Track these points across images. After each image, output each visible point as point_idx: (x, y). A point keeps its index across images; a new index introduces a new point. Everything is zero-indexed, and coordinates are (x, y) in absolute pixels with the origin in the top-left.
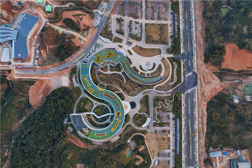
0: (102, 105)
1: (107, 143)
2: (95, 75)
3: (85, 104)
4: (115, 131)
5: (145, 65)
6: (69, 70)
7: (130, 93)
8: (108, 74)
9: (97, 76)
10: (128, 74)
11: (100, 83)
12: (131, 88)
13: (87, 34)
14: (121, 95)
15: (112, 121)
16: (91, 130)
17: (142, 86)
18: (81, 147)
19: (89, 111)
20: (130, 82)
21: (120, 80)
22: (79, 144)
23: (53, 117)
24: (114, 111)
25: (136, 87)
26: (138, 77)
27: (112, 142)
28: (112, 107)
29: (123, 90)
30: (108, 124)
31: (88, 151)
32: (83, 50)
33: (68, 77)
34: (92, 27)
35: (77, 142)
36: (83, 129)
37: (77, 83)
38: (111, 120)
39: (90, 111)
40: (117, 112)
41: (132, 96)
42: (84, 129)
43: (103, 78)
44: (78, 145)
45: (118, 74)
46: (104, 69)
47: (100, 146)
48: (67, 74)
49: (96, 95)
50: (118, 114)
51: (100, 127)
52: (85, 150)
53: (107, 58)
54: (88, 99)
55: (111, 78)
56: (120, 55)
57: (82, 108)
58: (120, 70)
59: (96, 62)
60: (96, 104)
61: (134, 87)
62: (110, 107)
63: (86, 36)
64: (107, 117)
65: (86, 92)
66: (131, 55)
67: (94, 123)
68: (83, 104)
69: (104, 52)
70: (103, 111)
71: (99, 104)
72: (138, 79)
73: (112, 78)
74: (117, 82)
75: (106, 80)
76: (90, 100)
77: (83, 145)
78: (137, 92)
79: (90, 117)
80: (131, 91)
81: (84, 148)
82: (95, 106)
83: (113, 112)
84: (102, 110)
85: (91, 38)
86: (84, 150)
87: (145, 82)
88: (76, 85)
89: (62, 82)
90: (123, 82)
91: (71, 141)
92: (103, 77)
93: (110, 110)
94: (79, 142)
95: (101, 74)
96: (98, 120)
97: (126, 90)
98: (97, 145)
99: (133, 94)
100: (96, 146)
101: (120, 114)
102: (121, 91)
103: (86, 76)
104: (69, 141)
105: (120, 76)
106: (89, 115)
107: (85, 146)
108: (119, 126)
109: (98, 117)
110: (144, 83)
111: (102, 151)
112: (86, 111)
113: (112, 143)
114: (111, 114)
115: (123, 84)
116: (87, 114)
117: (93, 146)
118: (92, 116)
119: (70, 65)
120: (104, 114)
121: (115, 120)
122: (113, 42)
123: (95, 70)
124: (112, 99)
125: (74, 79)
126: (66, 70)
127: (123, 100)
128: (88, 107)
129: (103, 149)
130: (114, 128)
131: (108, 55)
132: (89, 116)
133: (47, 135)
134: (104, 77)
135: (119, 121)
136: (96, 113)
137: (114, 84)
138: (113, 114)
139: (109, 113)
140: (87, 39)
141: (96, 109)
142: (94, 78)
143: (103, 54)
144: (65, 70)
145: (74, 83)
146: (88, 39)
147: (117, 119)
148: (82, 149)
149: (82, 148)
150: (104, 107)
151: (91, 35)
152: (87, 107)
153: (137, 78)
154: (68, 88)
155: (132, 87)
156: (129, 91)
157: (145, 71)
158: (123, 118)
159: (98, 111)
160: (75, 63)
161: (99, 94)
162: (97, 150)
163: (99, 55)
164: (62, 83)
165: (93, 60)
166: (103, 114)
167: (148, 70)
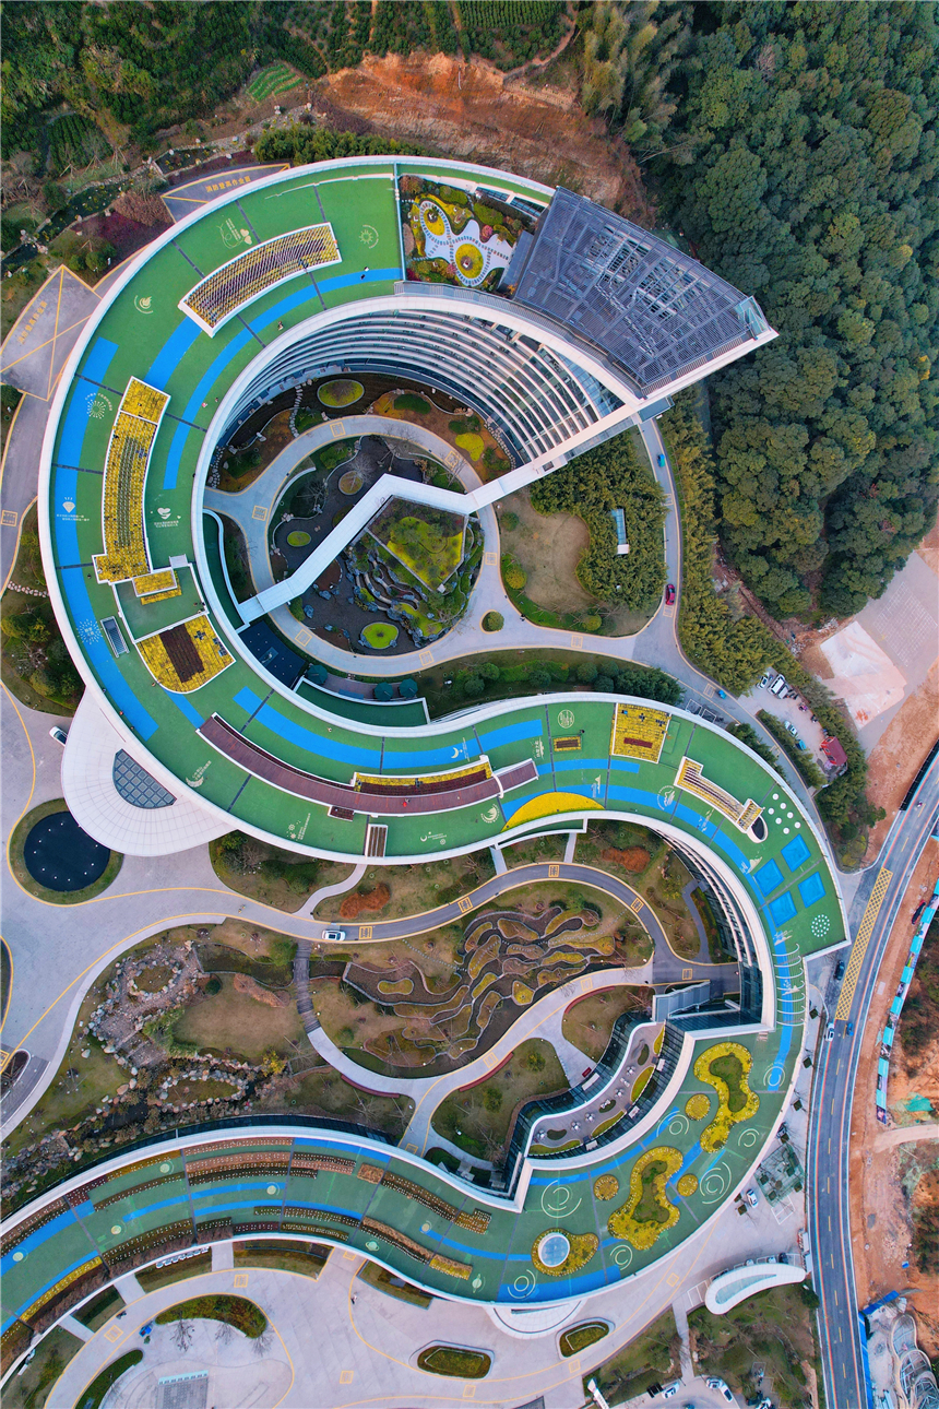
0: (424, 642)
1: (119, 240)
2: (657, 904)
3: (594, 563)
4: (95, 405)
5: (203, 1383)
6: (883, 788)
7: (194, 970)
8: (538, 997)
9: (637, 904)
10: (341, 1159)
11: (569, 859)
12: (210, 1025)
13: (904, 1190)
14: (278, 884)
15: (208, 521)
16: (411, 276)
17: (89, 1134)
18: (392, 61)
19: (515, 506)
20: (261, 1079)
21: (389, 1024)
22: (423, 84)
23: (832, 259)
24: (259, 656)
25: (158, 1072)
26: (204, 1203)
27: (61, 272)
28: (305, 692)
29: (290, 946)
30: (234, 471)
31: (279, 46)
32: (869, 1043)
33: (860, 725)
34: (899, 1286)
35: (457, 106)
36: (507, 250)
37: (764, 718)
38: (226, 540)
39: (506, 514)
40: (215, 665)
41: (139, 952)
42: (498, 254)
43: (574, 925)
44: (440, 64)
45: (442, 1068)
46: (611, 1009)
47: (174, 163)
48: (883, 740)
49: (566, 722)
50: (183, 654)
51: (311, 390)
52: (320, 46)
53: (658, 1154)
54: (597, 622)
55: (490, 979)
56: (544, 1276)
57: (607, 495)
58: (447, 1118)
59: (734, 1040)
60: (491, 623)
61: (184, 1065)
62: (323, 673)
63: (903, 1175)
64: (296, 539)
65: (659, 687)
66: (427, 1341)
67: (399, 403)
68: (623, 549)
69: (715, 1183)
70: (372, 589)
71: (463, 642)
72: (195, 1180)
73: (484, 985)
74: (404, 988)
75: (531, 926)
76: (571, 622)
77: (383, 95)
78: (112, 1027)
79: (474, 444)
80: (190, 1003)
81: (356, 63)
82: (489, 592)
83: (262, 636)
84: (396, 594)
85: (859, 1190)
86: (335, 42)
87: (85, 1209)
88: (767, 698)
89: (883, 645)
90: (343, 1035)
91: (535, 80)
92: (579, 934)
93: (302, 637)
94: (441, 114)
95: (605, 949)
96: (382, 457)
97: (261, 972)
98: (223, 164)
99: (149, 981)
100: (227, 145)
101: (154, 662)
102: (304, 923)
103: (752, 851)
104: (550, 78)
105: (410, 1060)
106: (493, 467)
107: (354, 87)
108: (88, 503)
109: (390, 486)
110: (98, 1195)
111: (126, 107)
112: (546, 493)
113: (59, 256)
114: (273, 598)
115: (331, 999)
116: (520, 462)
117: (257, 130)
118: (467, 474)
119: (900, 839)
120: (343, 556)
121: (179, 562)
122: (668, 1316)
123: (683, 946)
124: (367, 788)
125: (809, 734)
126: (906, 777)
127: (216, 844)
128: (548, 541)
129: (117, 133)
130: (133, 448)
131: (660, 1182)
132: (489, 453)
133: (800, 33)
134: (566, 938)
135: (115, 570)
136: (446, 522)
137: (431, 940)
138: (249, 611)
139: (296, 606)
140: (883, 1158)
141: (464, 567)
142: (645, 866)
143: (715, 1154)
144: (913, 764)
145: (794, 704)
146: (877, 1156)
147: (159, 580)
148: (363, 36)
149: (381, 49)
150: (392, 632)
151: (873, 1216)
152: (561, 535)
153: (221, 1183)
154: (817, 625)
155: (209, 1040)
156: (215, 986)
157: (162, 1319)
158: (93, 631)
159: (439, 557)
160: (871, 876)
161: (540, 749)
162: (186, 95)
163: (747, 1123)
164: (874, 635)
165: (774, 1038)
166: (360, 545)
167: (134, 1357)
